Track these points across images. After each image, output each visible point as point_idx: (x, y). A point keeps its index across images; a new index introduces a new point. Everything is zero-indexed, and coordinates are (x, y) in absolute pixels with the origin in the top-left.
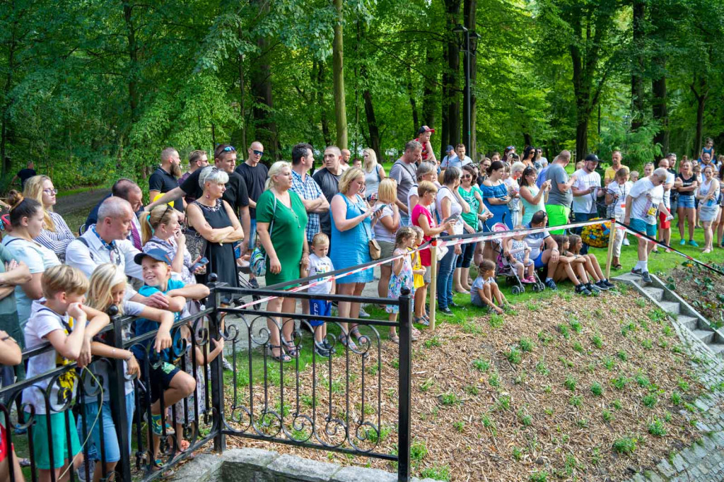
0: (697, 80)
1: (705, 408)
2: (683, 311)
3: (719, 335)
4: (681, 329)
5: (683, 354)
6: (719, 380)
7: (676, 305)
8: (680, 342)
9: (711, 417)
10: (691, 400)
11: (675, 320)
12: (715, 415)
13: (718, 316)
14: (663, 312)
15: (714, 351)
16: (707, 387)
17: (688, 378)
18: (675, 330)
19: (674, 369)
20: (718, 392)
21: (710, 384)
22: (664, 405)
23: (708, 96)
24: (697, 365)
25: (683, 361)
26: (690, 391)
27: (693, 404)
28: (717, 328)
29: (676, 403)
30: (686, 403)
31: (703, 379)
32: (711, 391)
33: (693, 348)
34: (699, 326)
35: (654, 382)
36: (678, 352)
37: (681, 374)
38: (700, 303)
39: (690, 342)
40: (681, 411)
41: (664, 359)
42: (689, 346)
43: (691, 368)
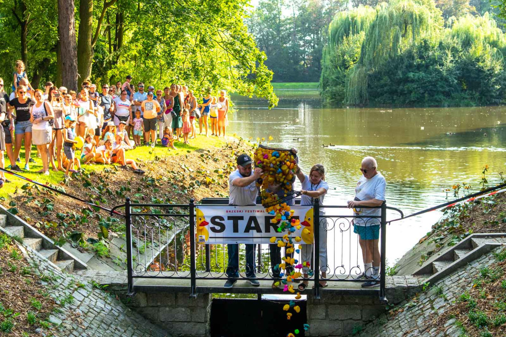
0: (18, 4)
1: (58, 322)
2: (28, 234)
3: (63, 251)
4: (28, 251)
5: (33, 275)
6: (68, 294)
7: (21, 228)
8: (28, 263)
9: (65, 329)
10: (45, 317)
11: (21, 243)
12: (69, 327)
13: (60, 234)
14: (8, 236)
15: (60, 267)
16: (58, 302)
17: (40, 297)
18: (22, 253)
19: (26, 291)
20: (69, 305)
21: (60, 299)
22: (21, 328)
23: (29, 21)
24: (46, 284)
25: (33, 281)
26: (43, 308)
27: (47, 320)
28: (61, 246)
29: (32, 323)
30: (41, 321)
31: (54, 296)
32: (62, 305)
33: (41, 268)
34: (44, 246)
35: (8, 307)
36: (28, 273)
37: (33, 295)
38: (42, 223)
39: (38, 262)
40: (38, 330)
41: (15, 283)
42: (36, 266)
43: (41, 287)
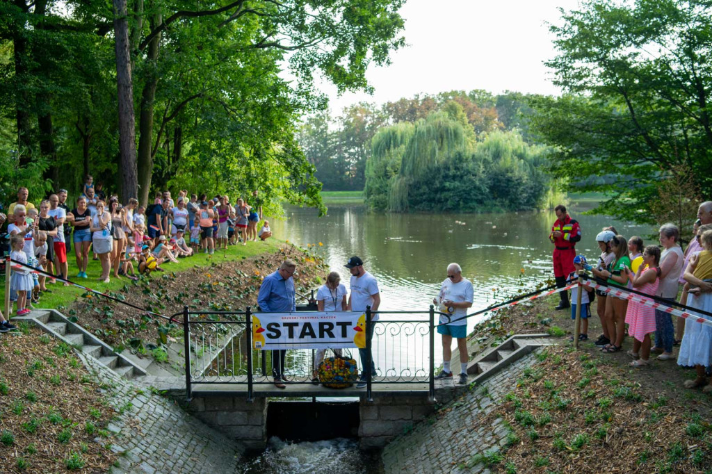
0: (81, 119)
1: (117, 430)
2: (87, 341)
3: (122, 358)
4: (87, 359)
5: (92, 383)
6: (127, 401)
7: (80, 336)
8: (87, 371)
9: (124, 438)
10: (103, 426)
11: (81, 351)
12: (128, 434)
13: (119, 340)
14: (68, 345)
15: (119, 374)
16: (117, 410)
17: (99, 405)
18: (81, 361)
19: (85, 400)
20: (128, 412)
21: (119, 406)
22: (80, 438)
23: (92, 135)
24: (105, 391)
25: (92, 390)
26: (102, 417)
27: (106, 429)
28: (120, 352)
29: (90, 432)
30: (99, 430)
31: (113, 403)
32: (121, 413)
33: (100, 376)
34: (103, 353)
35: (67, 417)
36: (87, 382)
37: (92, 403)
38: (101, 331)
39: (97, 370)
40: (96, 439)
41: (74, 392)
42: (96, 374)
43: (100, 395)
